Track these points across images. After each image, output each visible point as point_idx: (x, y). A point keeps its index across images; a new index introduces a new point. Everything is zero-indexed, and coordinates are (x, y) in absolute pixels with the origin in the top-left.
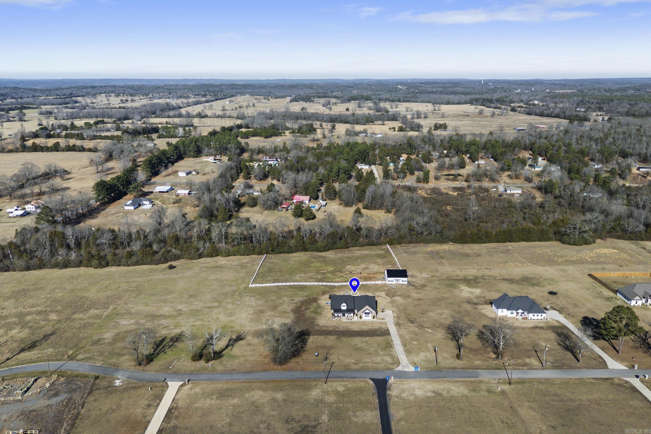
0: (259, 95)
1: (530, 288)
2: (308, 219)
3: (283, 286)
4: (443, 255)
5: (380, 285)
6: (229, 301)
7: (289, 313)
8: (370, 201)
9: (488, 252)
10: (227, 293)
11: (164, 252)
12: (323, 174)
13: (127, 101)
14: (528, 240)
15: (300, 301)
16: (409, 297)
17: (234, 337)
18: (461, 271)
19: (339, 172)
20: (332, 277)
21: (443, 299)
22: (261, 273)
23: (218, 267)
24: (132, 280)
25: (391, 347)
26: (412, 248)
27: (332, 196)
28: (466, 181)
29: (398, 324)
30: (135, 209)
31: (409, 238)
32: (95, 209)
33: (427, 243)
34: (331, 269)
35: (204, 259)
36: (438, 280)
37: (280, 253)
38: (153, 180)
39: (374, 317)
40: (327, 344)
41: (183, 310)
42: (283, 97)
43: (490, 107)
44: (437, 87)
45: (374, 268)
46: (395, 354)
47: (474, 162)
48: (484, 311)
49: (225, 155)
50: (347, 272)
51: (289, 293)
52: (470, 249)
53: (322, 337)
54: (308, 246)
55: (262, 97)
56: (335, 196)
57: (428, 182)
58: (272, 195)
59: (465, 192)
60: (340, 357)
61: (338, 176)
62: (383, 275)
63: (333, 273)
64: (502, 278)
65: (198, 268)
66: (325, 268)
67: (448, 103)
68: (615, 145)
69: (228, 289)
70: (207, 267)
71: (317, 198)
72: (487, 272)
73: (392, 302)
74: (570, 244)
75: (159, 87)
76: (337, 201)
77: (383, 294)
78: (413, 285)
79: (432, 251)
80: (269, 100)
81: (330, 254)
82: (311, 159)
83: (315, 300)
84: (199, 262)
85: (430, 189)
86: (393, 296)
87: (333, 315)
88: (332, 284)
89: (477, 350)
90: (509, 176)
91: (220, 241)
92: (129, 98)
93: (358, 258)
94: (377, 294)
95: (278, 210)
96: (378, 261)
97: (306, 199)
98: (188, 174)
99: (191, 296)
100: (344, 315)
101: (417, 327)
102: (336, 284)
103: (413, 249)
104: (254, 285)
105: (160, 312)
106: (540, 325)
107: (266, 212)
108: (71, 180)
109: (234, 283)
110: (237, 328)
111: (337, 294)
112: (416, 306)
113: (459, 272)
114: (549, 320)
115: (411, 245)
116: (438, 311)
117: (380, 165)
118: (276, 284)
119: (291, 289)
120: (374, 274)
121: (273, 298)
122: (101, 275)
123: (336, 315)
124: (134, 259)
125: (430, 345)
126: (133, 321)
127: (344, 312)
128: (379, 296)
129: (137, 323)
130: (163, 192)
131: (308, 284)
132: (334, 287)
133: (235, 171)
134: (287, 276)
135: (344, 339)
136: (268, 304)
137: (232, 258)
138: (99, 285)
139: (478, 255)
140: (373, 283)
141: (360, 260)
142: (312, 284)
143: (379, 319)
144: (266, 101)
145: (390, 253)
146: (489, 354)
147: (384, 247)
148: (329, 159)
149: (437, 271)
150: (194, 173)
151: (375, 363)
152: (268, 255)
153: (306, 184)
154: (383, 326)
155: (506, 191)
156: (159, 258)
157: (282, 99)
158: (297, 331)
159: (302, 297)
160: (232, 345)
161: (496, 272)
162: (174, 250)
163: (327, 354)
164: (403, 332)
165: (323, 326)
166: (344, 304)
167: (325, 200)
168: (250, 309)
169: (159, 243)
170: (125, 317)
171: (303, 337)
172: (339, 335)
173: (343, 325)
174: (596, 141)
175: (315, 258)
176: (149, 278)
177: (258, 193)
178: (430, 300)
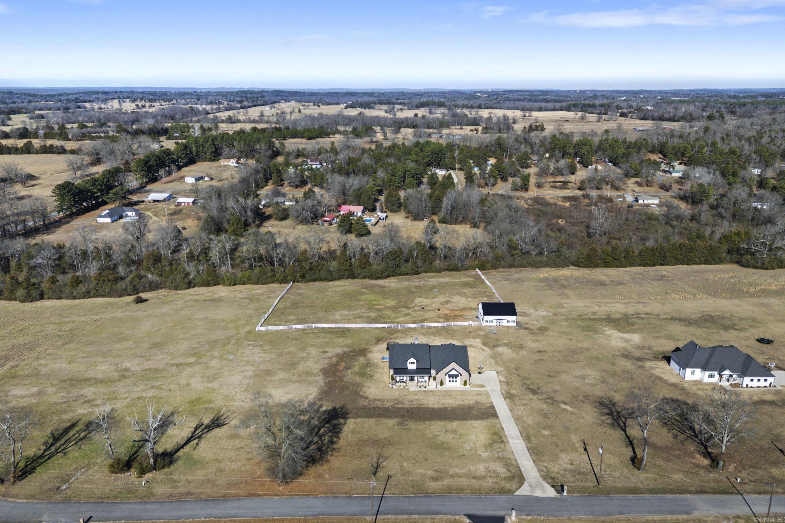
0: (308, 102)
1: (723, 333)
2: (360, 235)
3: (311, 329)
4: (565, 283)
5: (471, 327)
6: (216, 353)
7: (315, 375)
8: (449, 212)
9: (633, 278)
10: (216, 341)
11: (133, 278)
12: (383, 179)
13: (144, 106)
14: (689, 262)
15: (338, 355)
16: (521, 347)
17: (206, 421)
18: (600, 306)
19: (405, 177)
20: (393, 315)
21: (582, 350)
22: (279, 309)
23: (214, 300)
24: (69, 319)
25: (502, 442)
26: (515, 274)
27: (395, 207)
28: (579, 189)
29: (509, 396)
30: (112, 222)
31: (509, 260)
32: (56, 222)
33: (536, 267)
34: (391, 303)
35: (196, 289)
36: (566, 320)
37: (315, 280)
38: (149, 187)
39: (465, 384)
40: (381, 436)
41: (133, 369)
42: (338, 104)
43: (593, 113)
44: (524, 95)
45: (460, 301)
46: (511, 456)
47: (586, 166)
48: (657, 372)
49: (252, 158)
50: (417, 308)
51: (320, 340)
52: (604, 275)
53: (372, 421)
54: (358, 271)
55: (312, 104)
56: (399, 207)
57: (527, 190)
58: (309, 202)
59: (580, 203)
60: (405, 464)
61: (404, 181)
62: (475, 313)
63: (394, 309)
64: (669, 317)
65: (182, 301)
66: (382, 302)
67: (540, 109)
68: (774, 145)
69: (219, 334)
70: (197, 301)
71: (374, 210)
72: (640, 308)
73: (494, 356)
74: (756, 268)
75: (186, 93)
76: (403, 213)
77: (477, 342)
78: (526, 329)
79: (545, 278)
80: (319, 106)
81: (391, 283)
82: (366, 160)
83: (363, 352)
84: (186, 293)
85: (531, 199)
86: (494, 346)
87: (393, 378)
88: (393, 326)
89: (667, 449)
90: (637, 182)
91: (222, 261)
92: (147, 104)
93: (433, 288)
94: (467, 342)
95: (318, 224)
96: (466, 291)
97: (358, 210)
98: (197, 179)
99: (155, 345)
100: (412, 380)
101: (545, 401)
102: (399, 326)
103: (517, 276)
104: (263, 328)
105: (91, 374)
106: (768, 397)
107: (300, 227)
108: (36, 187)
109: (231, 325)
110: (219, 402)
111: (401, 341)
112: (536, 362)
113: (596, 308)
114: (779, 388)
115: (513, 270)
116: (578, 373)
117: (460, 169)
118: (300, 326)
119: (323, 335)
120: (461, 310)
121: (293, 349)
122: (23, 311)
123: (398, 379)
124: (82, 288)
125: (575, 438)
126: (35, 390)
127: (412, 374)
128: (471, 346)
129: (41, 393)
130: (158, 201)
131: (353, 325)
132: (396, 331)
133: (262, 175)
134: (321, 314)
135: (412, 425)
136: (282, 360)
137: (239, 287)
138: (11, 328)
139: (619, 283)
140: (459, 324)
141: (436, 290)
142: (360, 325)
143: (474, 386)
144: (316, 107)
145: (482, 281)
146: (693, 458)
147: (472, 273)
148: (392, 160)
149: (561, 306)
150: (206, 179)
151: (475, 478)
152: (296, 284)
153: (358, 190)
154: (483, 400)
155: (637, 201)
156: (124, 287)
157: (336, 106)
158: (324, 408)
159: (342, 347)
160: (200, 437)
161: (655, 307)
162: (149, 276)
163: (380, 456)
164: (521, 411)
165: (375, 400)
166: (412, 360)
167: (385, 212)
168: (249, 368)
169: (128, 265)
170: (24, 382)
171: (334, 422)
172: (402, 416)
173: (411, 397)
174: (749, 140)
175: (366, 288)
176: (96, 317)
177: (291, 203)
178: (559, 352)
